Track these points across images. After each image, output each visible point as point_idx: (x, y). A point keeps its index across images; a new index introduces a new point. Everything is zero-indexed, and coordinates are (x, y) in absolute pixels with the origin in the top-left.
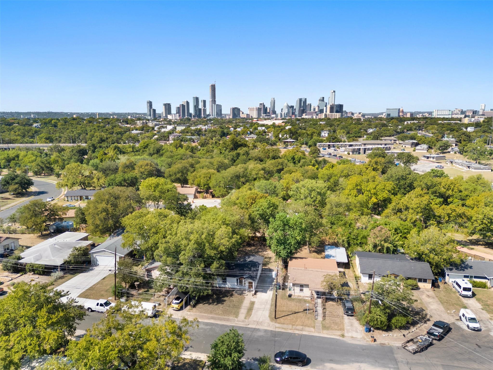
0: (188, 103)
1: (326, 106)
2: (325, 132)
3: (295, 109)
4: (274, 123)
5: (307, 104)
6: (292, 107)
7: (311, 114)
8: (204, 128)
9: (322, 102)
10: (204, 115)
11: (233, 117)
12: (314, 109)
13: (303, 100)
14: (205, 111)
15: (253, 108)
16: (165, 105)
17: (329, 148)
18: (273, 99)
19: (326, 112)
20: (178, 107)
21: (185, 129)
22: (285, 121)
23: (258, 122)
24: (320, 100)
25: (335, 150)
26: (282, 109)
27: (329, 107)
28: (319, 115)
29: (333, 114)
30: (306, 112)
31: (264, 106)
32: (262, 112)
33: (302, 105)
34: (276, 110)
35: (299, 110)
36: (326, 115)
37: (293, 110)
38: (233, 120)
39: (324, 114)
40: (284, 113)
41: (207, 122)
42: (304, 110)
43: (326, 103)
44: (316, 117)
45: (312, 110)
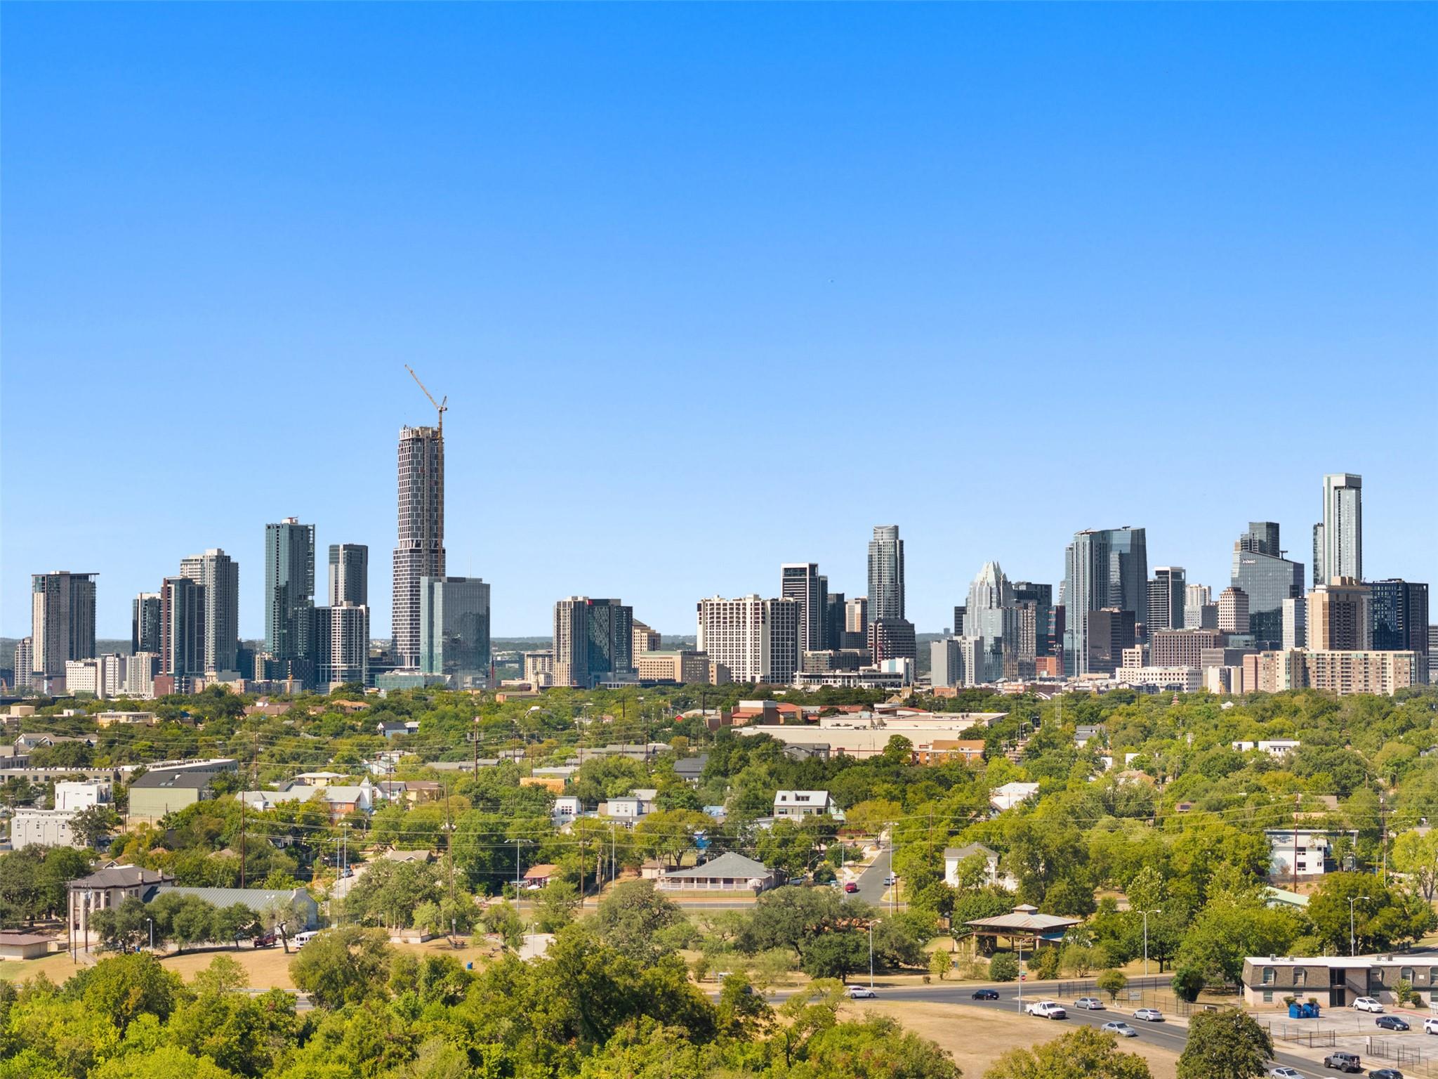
0: (226, 569)
1: (1297, 591)
2: (1303, 841)
3: (1061, 611)
4: (899, 744)
5: (1152, 576)
6: (1039, 594)
7: (1187, 650)
8: (344, 795)
9: (1268, 561)
10: (347, 658)
11: (576, 670)
12: (1210, 613)
13: (1121, 542)
14: (357, 623)
15: (738, 607)
16: (50, 585)
17: (1338, 999)
18: (887, 538)
19: (1301, 639)
20: (151, 602)
21: (196, 811)
22: (987, 717)
23: (778, 732)
24: (1247, 545)
25: (1388, 1023)
26: (960, 612)
27: (1317, 600)
28: (1248, 659)
29: (1354, 654)
30: (1145, 637)
31: (820, 585)
32: (805, 631)
33: (1115, 576)
34: (909, 617)
35: (1094, 619)
36: (1299, 665)
37: (1042, 615)
38: (578, 711)
39: (1282, 656)
40: (979, 644)
41: (370, 729)
42: (1126, 618)
43: (1299, 568)
44: (1226, 678)
45: (1193, 623)
